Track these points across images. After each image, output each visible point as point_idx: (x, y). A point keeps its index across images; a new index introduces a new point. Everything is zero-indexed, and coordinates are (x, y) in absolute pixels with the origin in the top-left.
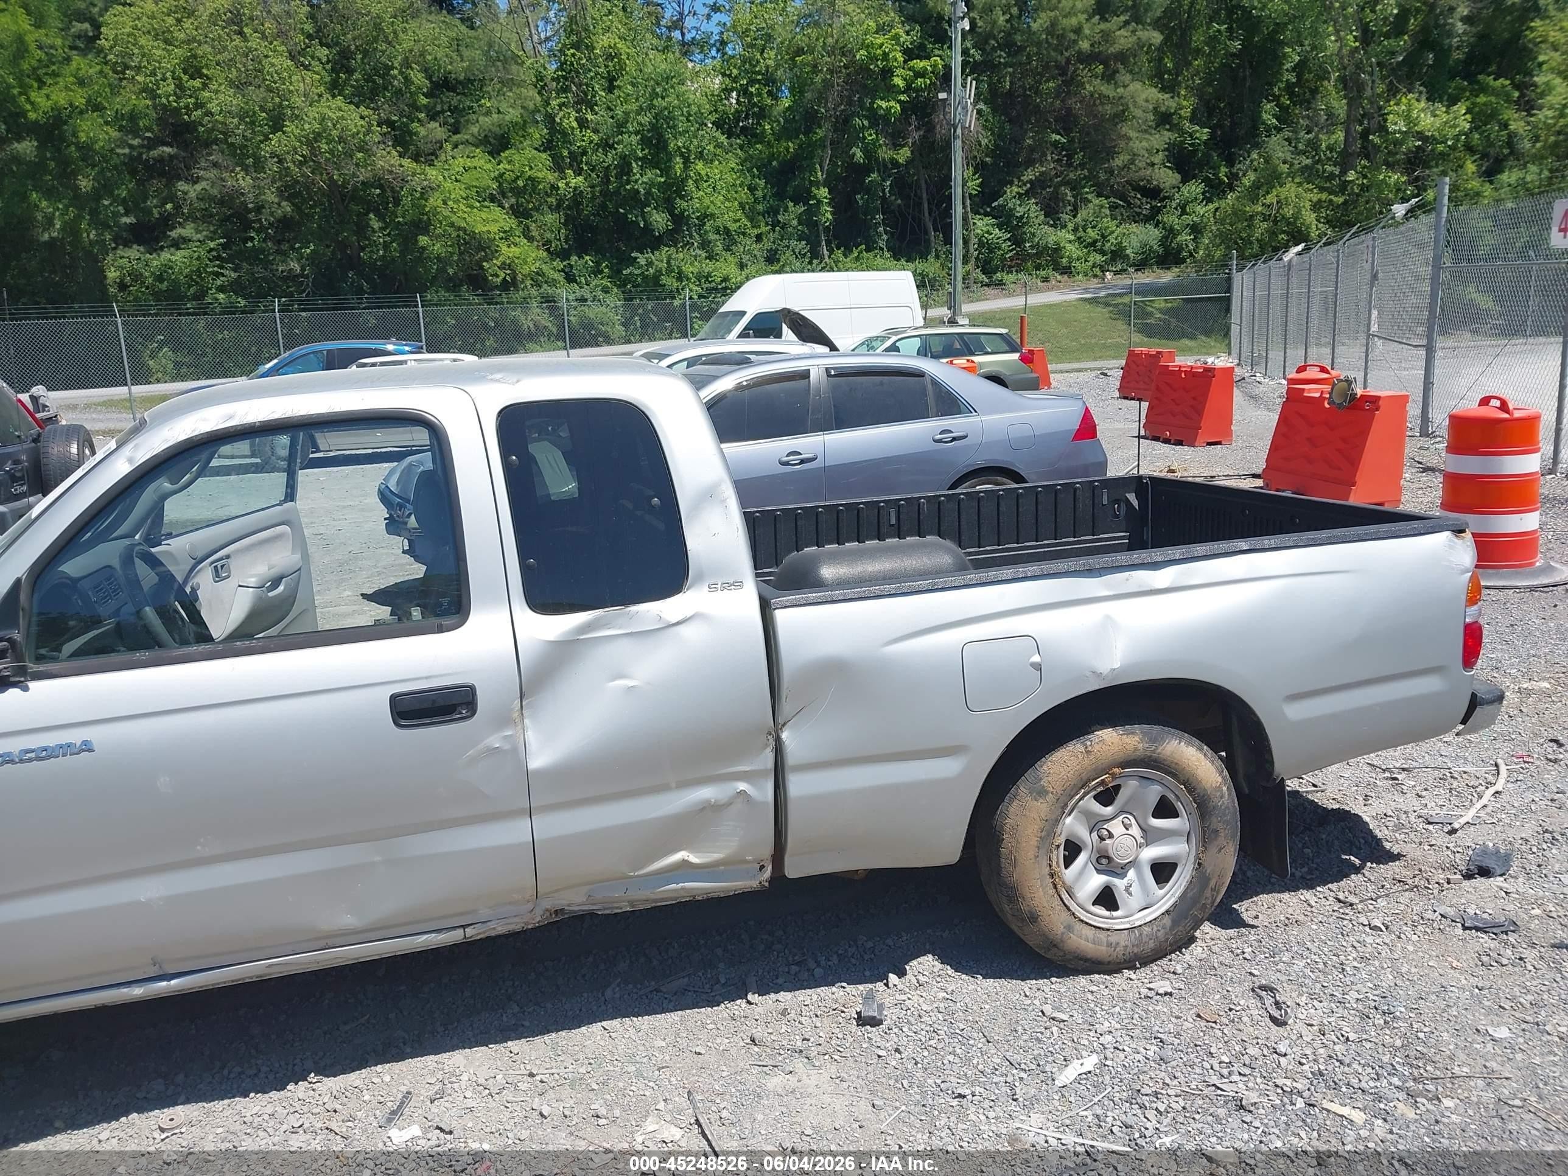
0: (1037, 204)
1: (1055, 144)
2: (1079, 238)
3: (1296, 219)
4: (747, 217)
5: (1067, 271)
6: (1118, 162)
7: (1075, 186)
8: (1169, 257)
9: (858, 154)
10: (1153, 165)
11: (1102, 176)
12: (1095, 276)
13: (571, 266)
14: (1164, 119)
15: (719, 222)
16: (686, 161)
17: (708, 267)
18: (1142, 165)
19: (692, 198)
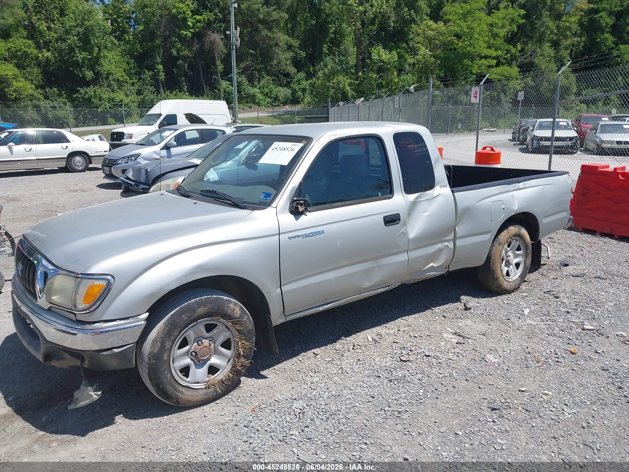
0: (245, 77)
1: (251, 54)
2: (262, 92)
3: (344, 89)
4: (127, 75)
5: (258, 104)
6: (275, 62)
7: (259, 71)
8: (295, 101)
9: (175, 53)
10: (286, 65)
11: (269, 68)
12: (269, 107)
13: (46, 93)
14: (290, 47)
15: (115, 76)
16: (100, 49)
17: (113, 95)
18: (283, 64)
19: (103, 66)
